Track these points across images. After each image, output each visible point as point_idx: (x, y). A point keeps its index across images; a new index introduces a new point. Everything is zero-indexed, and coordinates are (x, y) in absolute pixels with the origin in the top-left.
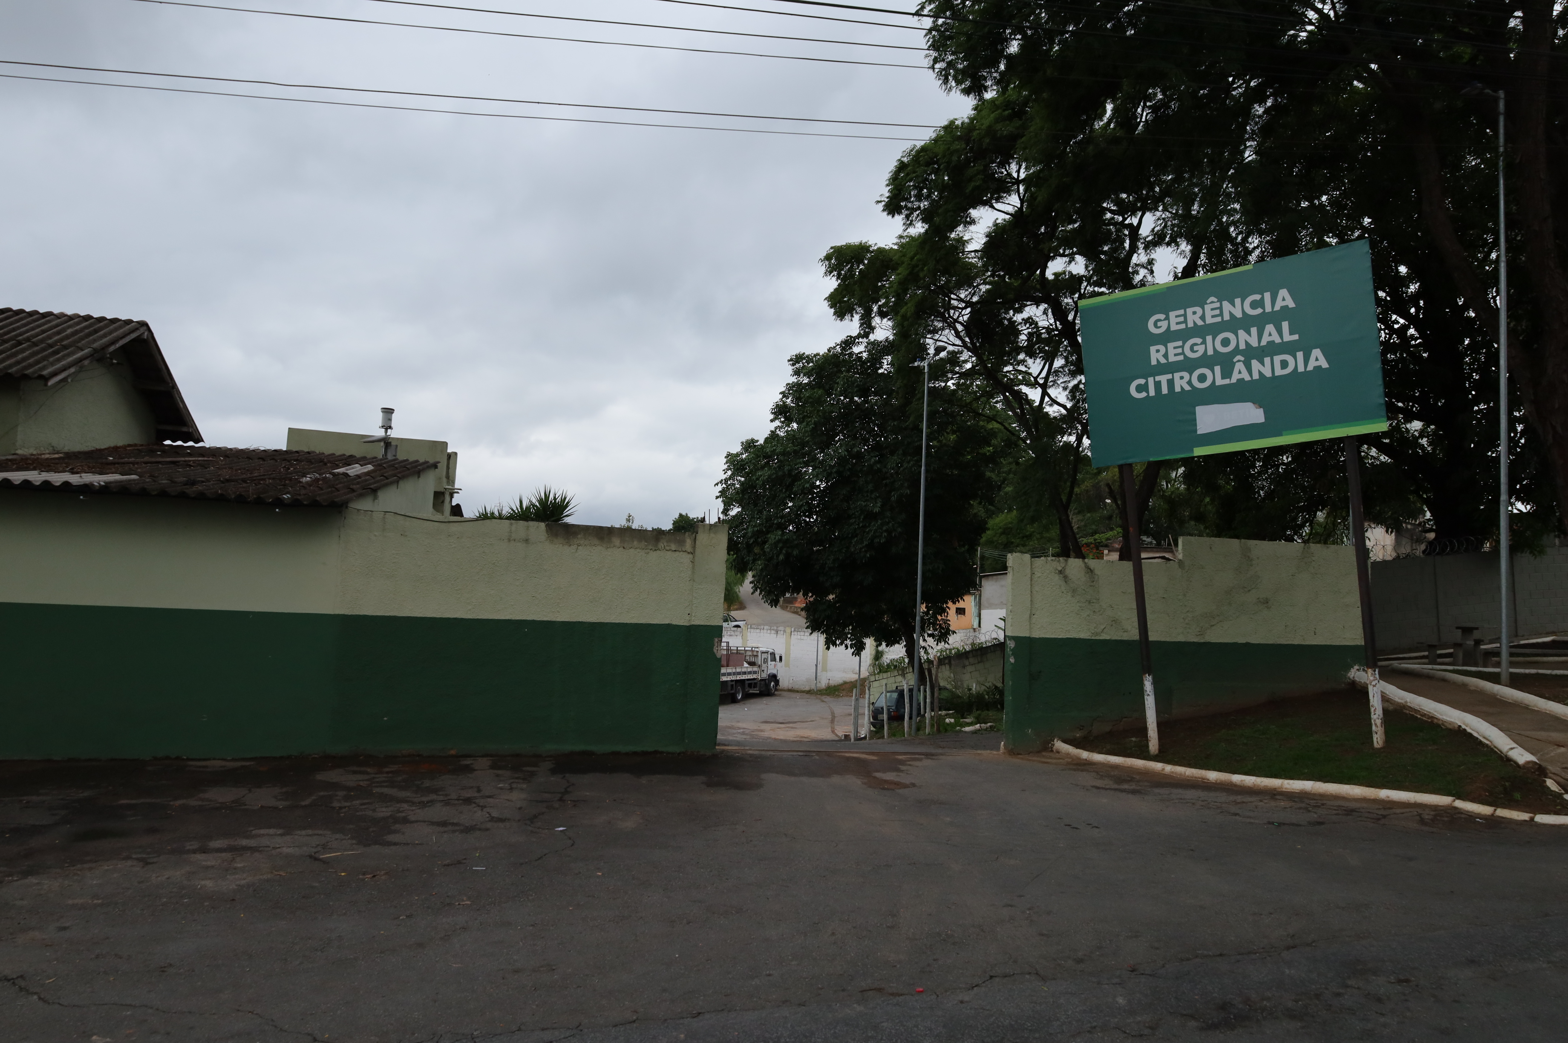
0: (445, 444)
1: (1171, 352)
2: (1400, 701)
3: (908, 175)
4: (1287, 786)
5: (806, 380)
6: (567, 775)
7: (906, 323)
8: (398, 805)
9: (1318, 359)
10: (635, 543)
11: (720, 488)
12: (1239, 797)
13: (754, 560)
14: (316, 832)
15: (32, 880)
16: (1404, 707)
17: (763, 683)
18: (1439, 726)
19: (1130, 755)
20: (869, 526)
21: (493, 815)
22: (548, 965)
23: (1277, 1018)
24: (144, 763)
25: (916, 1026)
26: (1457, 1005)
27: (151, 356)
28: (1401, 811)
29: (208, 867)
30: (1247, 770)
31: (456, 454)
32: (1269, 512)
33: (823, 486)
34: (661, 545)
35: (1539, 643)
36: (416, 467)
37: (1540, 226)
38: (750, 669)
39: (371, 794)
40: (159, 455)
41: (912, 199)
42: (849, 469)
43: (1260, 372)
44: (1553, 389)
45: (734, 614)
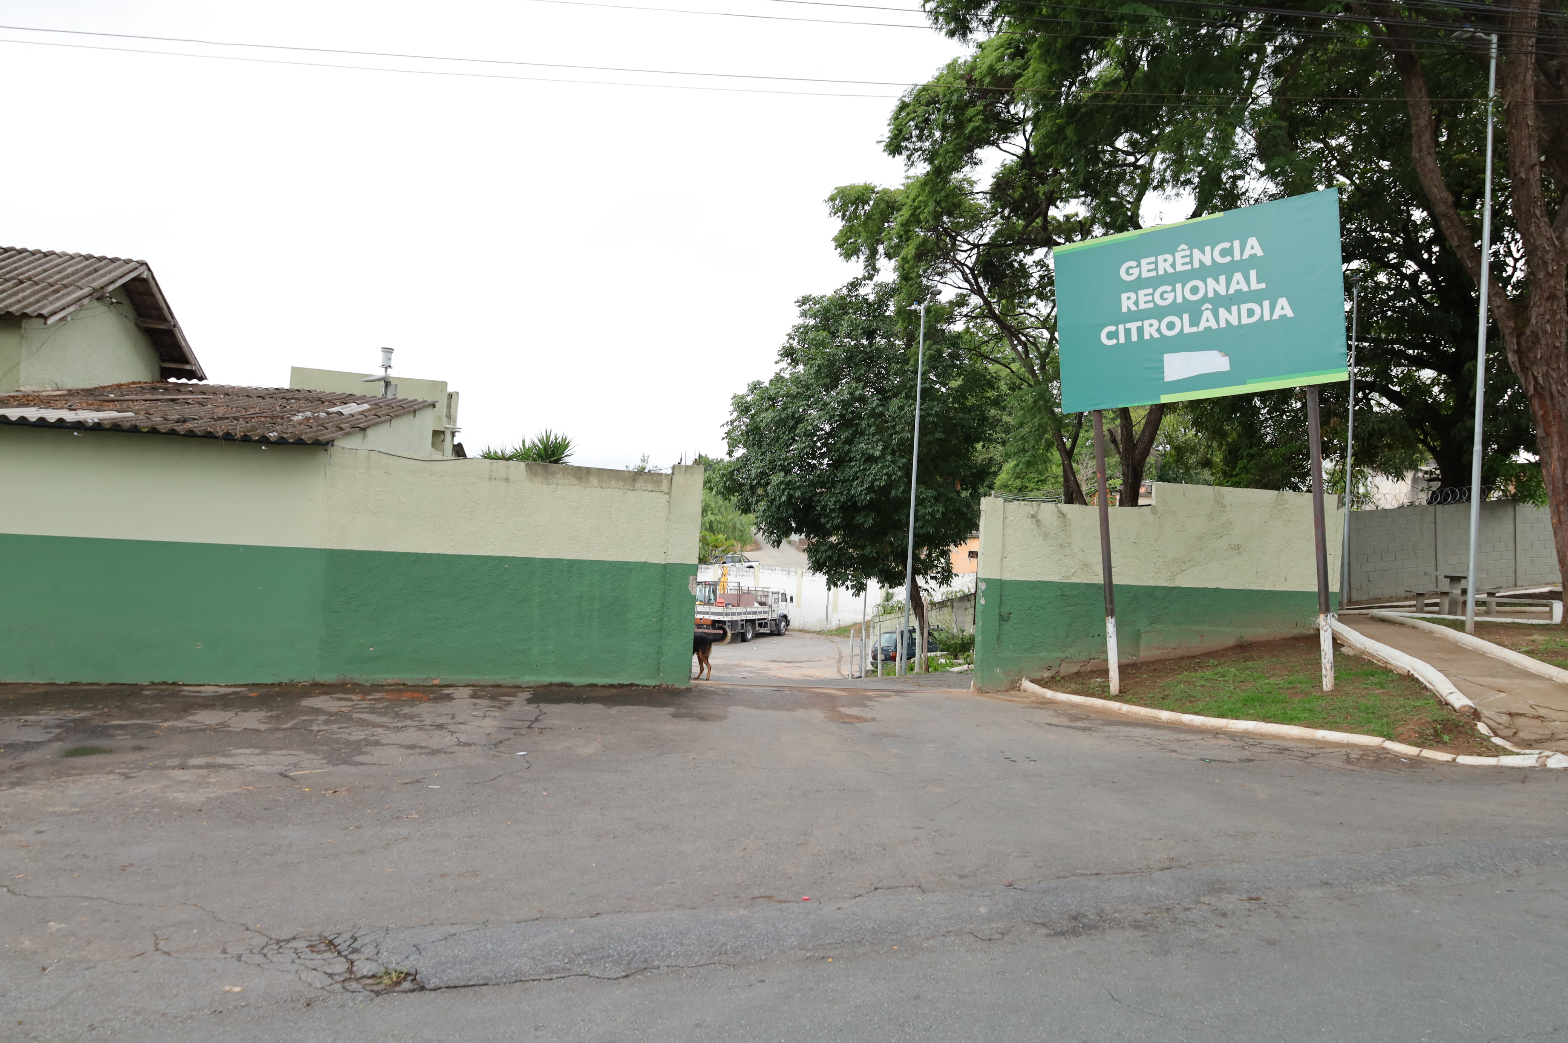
0: (444, 384)
1: (1142, 299)
2: (1360, 646)
3: (908, 114)
4: (1232, 726)
5: (812, 322)
6: (541, 705)
7: (906, 266)
8: (374, 729)
9: (1284, 308)
10: (613, 483)
11: (726, 429)
12: (1184, 735)
13: (757, 502)
14: (291, 752)
15: (19, 790)
16: (1363, 653)
17: (773, 622)
18: (1391, 671)
19: (1092, 695)
20: (870, 468)
21: (461, 740)
22: (474, 871)
23: (1122, 928)
24: (142, 687)
25: (786, 927)
26: (1295, 920)
27: (152, 295)
28: (1332, 750)
29: (183, 782)
30: (1197, 710)
31: (457, 393)
32: (1270, 459)
33: (827, 428)
34: (638, 485)
35: (1534, 594)
36: (412, 406)
37: (1527, 174)
38: (761, 609)
39: (351, 719)
40: (162, 394)
41: (914, 139)
42: (852, 412)
43: (1227, 320)
44: (1536, 338)
45: (746, 554)
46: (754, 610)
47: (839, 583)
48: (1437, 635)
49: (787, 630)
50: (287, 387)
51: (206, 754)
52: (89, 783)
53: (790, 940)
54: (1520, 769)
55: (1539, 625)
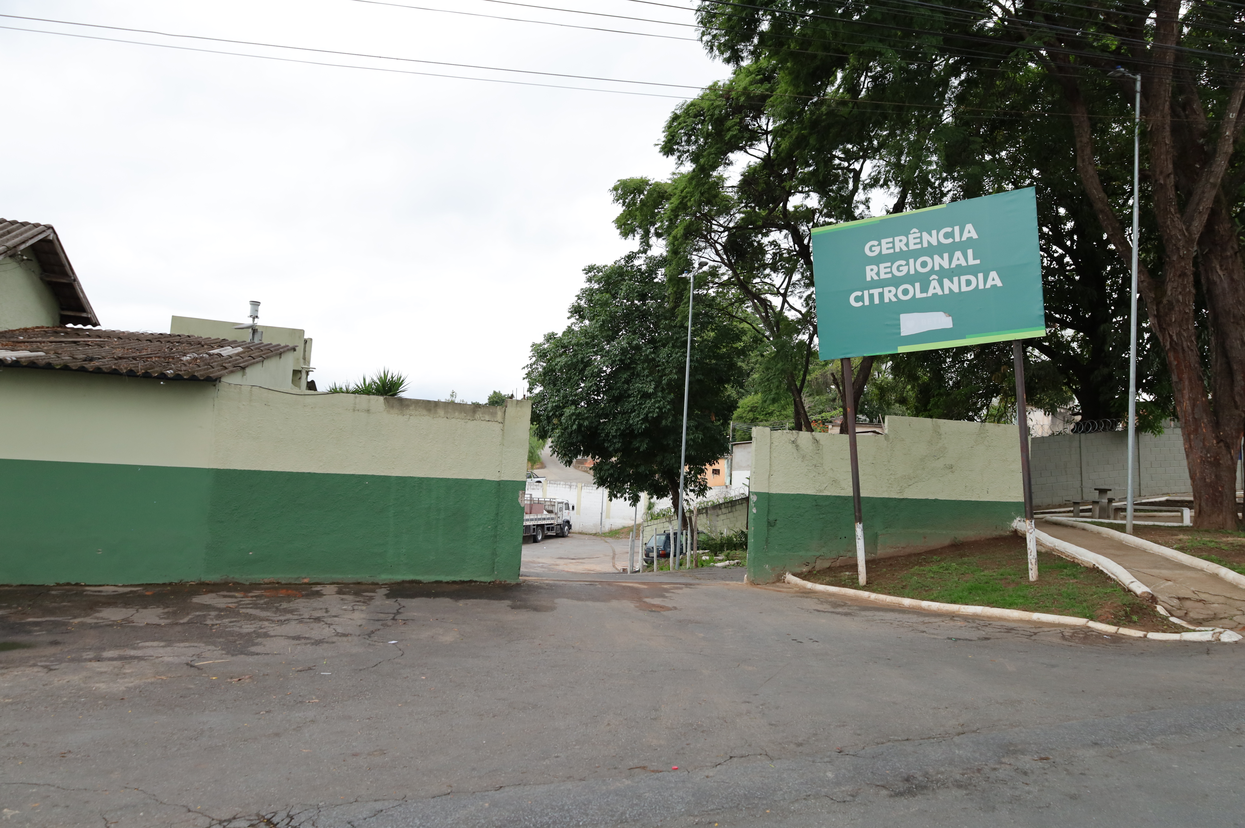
0: (302, 332)
1: (882, 271)
2: (1050, 545)
3: (680, 124)
5: (596, 286)
6: (399, 599)
7: (676, 243)
8: (261, 623)
9: (994, 280)
10: (457, 413)
11: (526, 371)
12: (927, 618)
13: (553, 429)
14: (192, 644)
16: (1053, 550)
17: (559, 527)
18: (1079, 564)
19: (844, 586)
20: (645, 403)
21: (338, 631)
22: (380, 750)
23: (948, 787)
24: (49, 588)
25: (671, 795)
26: (1083, 777)
27: (56, 254)
28: (1048, 629)
29: (102, 673)
30: (932, 597)
31: (311, 339)
32: (955, 398)
33: (609, 371)
34: (477, 416)
35: (1155, 502)
36: (278, 350)
37: (1165, 180)
38: (549, 516)
39: (238, 614)
40: (63, 336)
41: (683, 144)
42: (630, 358)
43: (950, 288)
44: (1171, 306)
45: (536, 471)
46: (543, 517)
47: (619, 495)
48: (1104, 536)
49: (569, 532)
50: (169, 333)
51: (116, 647)
52: (16, 675)
53: (678, 808)
54: (1201, 643)
55: (1174, 527)
